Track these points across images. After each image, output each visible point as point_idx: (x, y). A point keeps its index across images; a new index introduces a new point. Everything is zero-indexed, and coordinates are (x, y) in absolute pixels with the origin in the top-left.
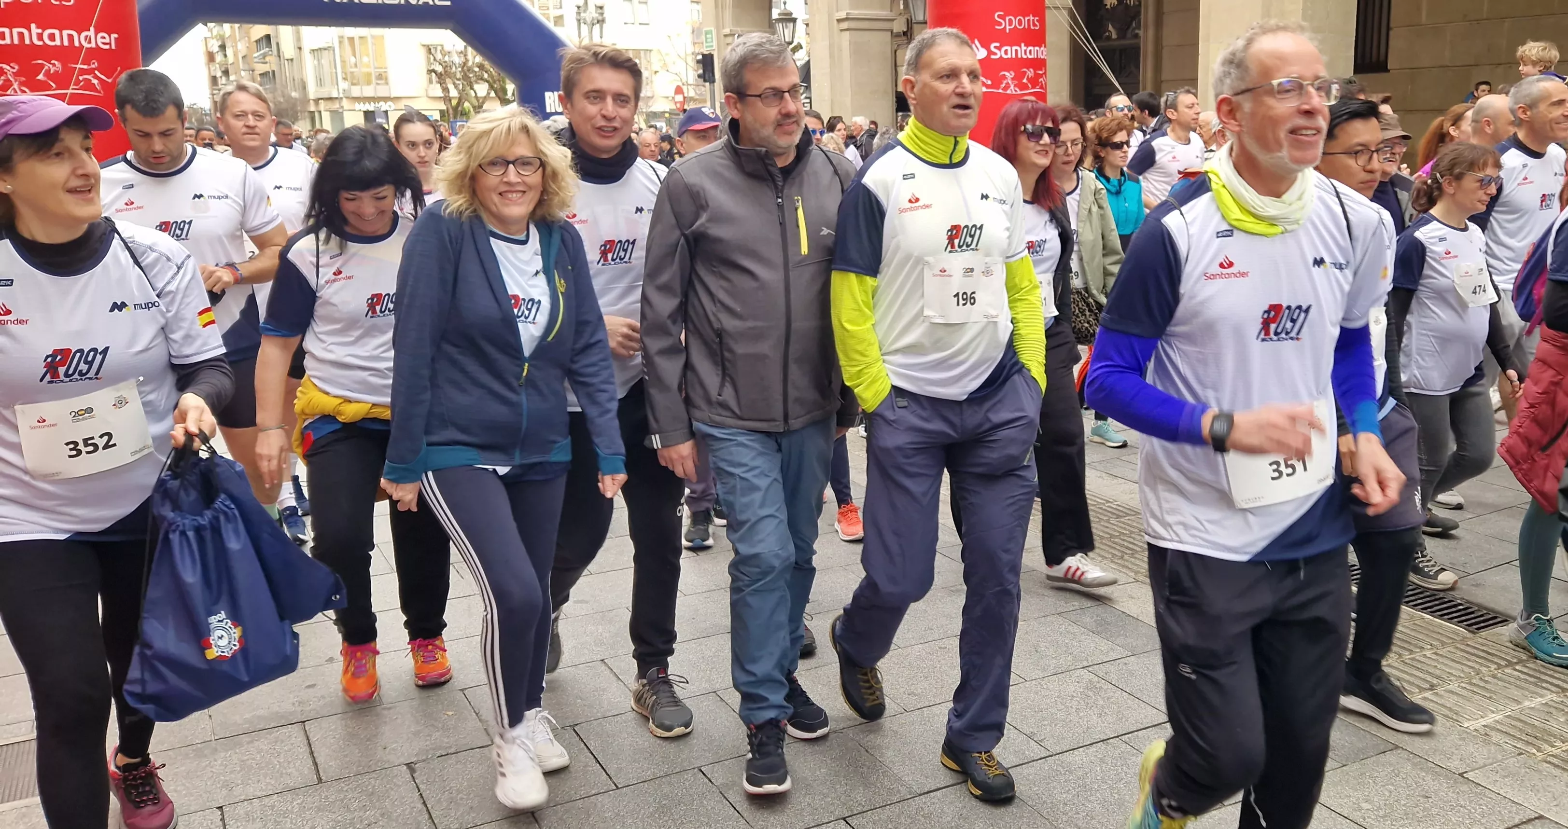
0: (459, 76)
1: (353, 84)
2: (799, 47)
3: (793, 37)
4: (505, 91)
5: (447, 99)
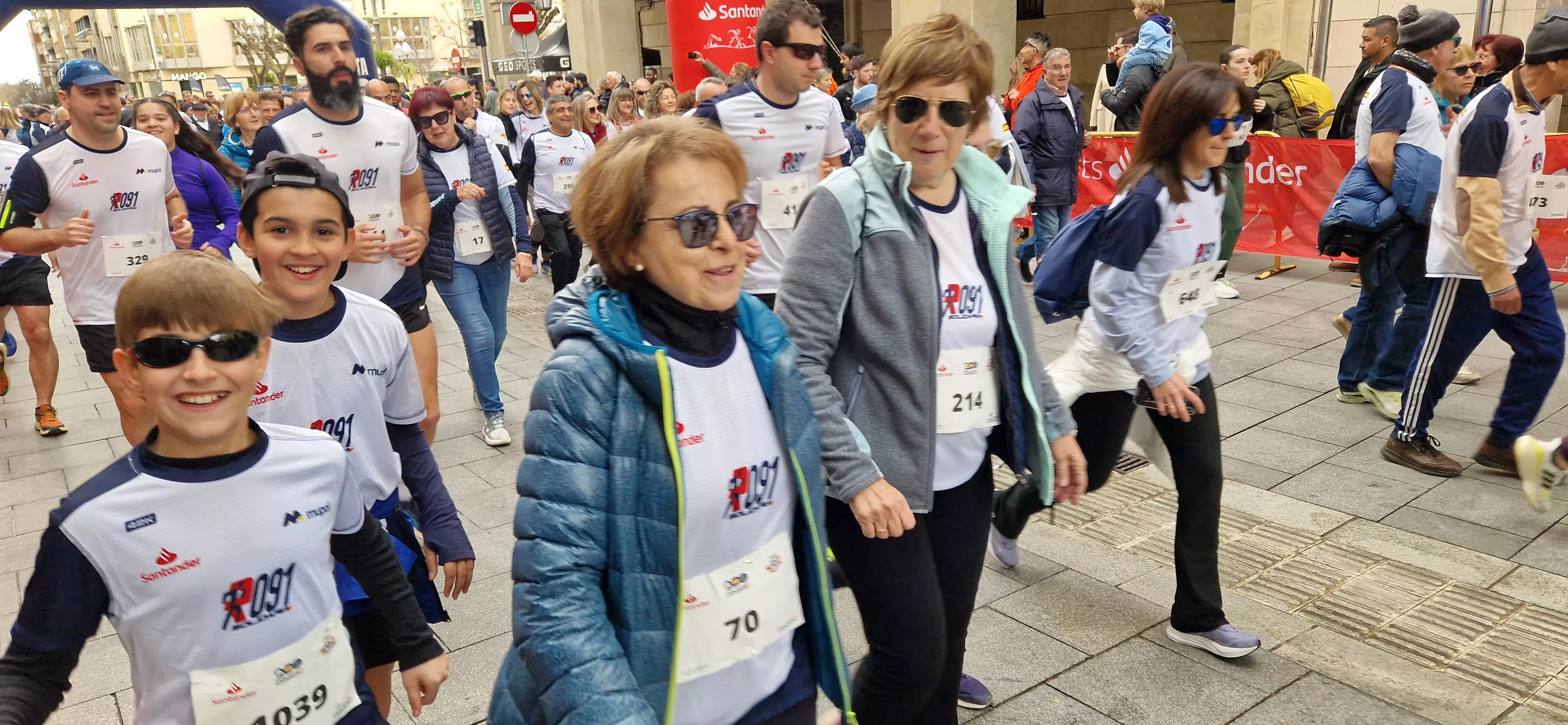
0: (261, 47)
1: (167, 57)
2: (557, 11)
3: (551, 4)
5: (253, 68)
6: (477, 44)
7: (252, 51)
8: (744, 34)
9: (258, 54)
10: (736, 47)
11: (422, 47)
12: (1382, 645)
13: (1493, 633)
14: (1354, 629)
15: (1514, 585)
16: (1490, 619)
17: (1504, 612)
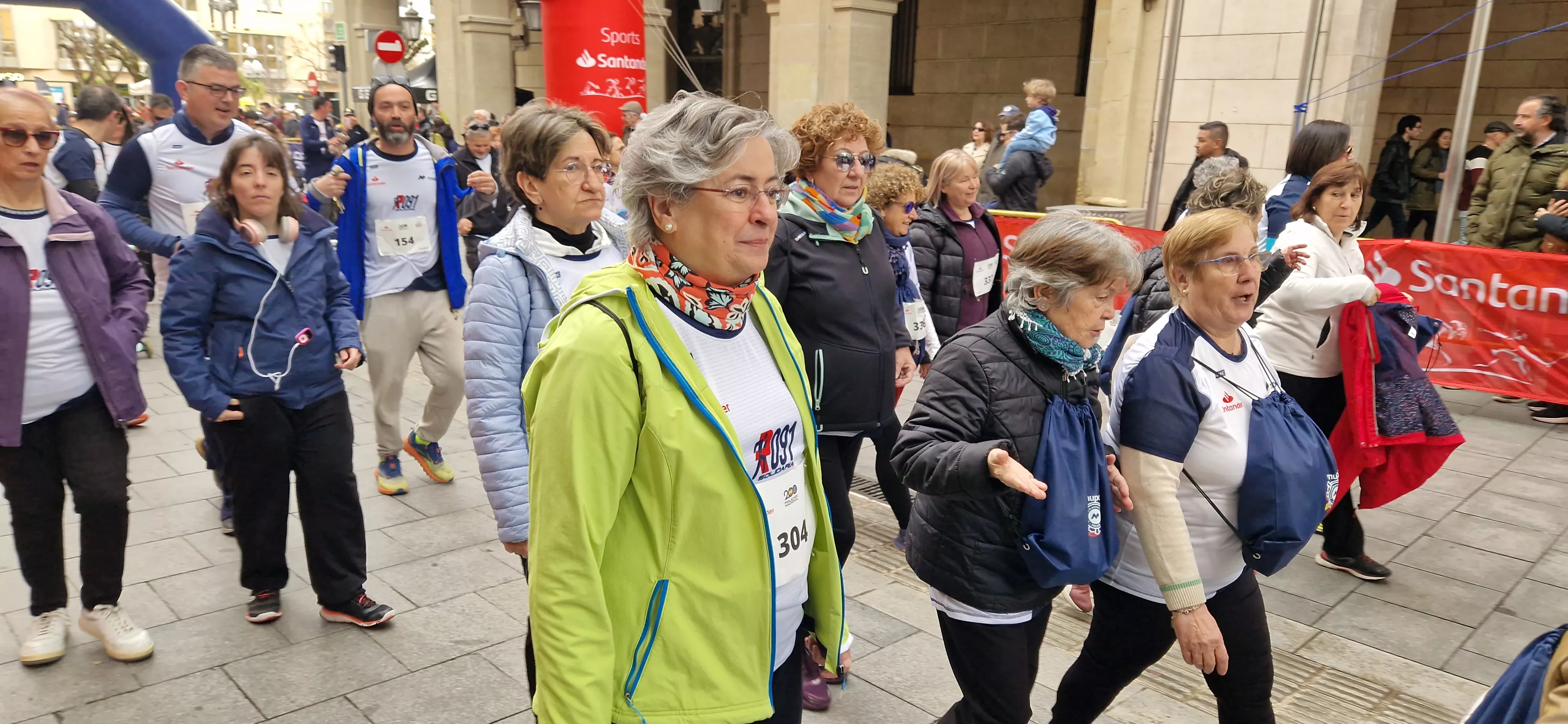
0: (90, 51)
2: (425, 43)
3: (419, 34)
4: (137, 67)
5: (78, 73)
6: (338, 69)
7: (79, 55)
8: (623, 84)
9: (86, 59)
10: (614, 96)
11: (275, 67)
12: (1203, 707)
13: (1297, 695)
14: (1179, 692)
15: (1317, 650)
16: (1296, 682)
17: (1306, 675)
